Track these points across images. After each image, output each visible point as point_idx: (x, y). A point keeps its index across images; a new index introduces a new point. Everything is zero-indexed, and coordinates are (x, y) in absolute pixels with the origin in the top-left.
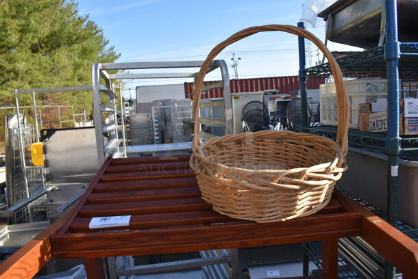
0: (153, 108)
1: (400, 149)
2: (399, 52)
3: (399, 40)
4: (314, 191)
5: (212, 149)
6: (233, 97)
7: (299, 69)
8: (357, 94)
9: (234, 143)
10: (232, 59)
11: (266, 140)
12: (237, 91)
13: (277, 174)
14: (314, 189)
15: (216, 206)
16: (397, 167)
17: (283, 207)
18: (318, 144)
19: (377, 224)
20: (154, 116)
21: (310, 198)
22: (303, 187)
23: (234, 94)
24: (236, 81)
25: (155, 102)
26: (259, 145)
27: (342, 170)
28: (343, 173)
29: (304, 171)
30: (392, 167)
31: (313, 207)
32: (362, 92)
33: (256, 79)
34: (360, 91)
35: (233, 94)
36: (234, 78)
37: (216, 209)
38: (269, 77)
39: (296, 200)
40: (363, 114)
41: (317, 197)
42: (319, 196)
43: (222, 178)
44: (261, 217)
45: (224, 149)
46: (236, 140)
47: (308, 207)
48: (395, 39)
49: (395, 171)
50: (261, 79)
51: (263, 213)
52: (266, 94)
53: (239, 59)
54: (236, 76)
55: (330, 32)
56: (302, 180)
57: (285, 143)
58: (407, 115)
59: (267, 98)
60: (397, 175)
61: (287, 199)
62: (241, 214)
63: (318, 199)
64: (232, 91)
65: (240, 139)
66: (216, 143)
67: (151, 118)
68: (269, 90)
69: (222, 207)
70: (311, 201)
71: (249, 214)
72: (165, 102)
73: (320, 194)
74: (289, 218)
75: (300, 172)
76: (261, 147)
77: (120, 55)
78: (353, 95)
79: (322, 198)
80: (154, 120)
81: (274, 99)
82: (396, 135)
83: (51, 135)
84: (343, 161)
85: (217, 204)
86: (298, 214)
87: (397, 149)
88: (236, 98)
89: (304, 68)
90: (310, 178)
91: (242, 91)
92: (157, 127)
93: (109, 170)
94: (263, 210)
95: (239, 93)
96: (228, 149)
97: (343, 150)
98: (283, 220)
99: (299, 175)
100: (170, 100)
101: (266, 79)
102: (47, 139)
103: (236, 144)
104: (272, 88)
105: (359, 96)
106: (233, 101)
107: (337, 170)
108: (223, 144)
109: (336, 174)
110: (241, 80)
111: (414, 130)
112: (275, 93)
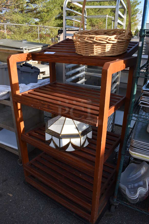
1: (143, 34)
4: (102, 46)
13: (85, 36)
16: (141, 42)
17: (90, 50)
22: (94, 42)
31: (103, 53)
39: (93, 48)
44: (84, 54)
47: (100, 53)
51: (84, 52)
56: (94, 40)
60: (141, 46)
63: (104, 50)
70: (101, 50)
75: (94, 37)
86: (96, 54)
102: (60, 34)
109: (113, 41)
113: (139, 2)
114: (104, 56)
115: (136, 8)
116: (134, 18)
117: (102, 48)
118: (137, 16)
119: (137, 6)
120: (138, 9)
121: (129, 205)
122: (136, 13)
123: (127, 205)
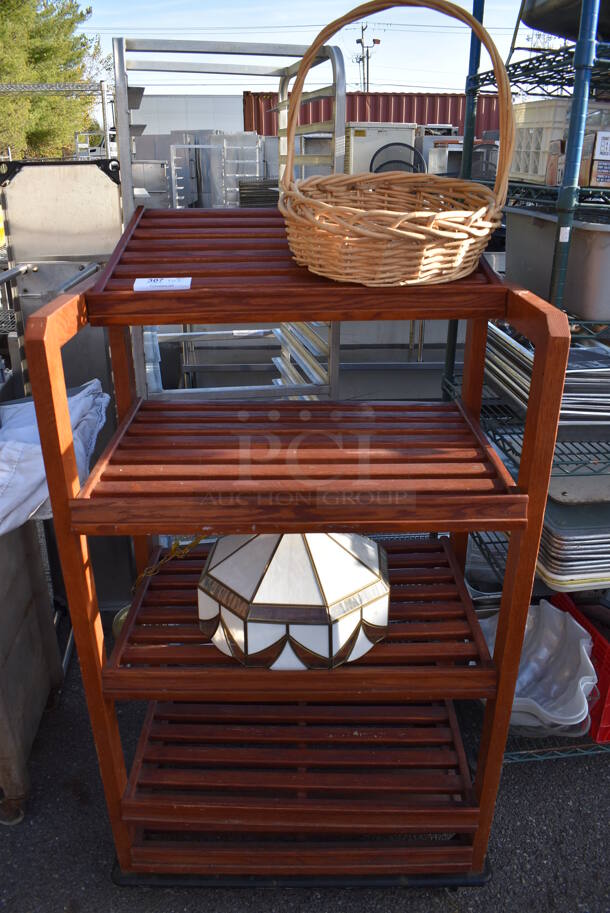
0: (173, 149)
1: (575, 202)
2: (594, 57)
3: (597, 39)
4: (446, 248)
5: (310, 193)
6: (352, 131)
7: (467, 74)
8: (550, 125)
9: (344, 188)
10: (359, 41)
11: (395, 188)
12: (363, 119)
13: (396, 217)
14: (446, 245)
15: (314, 265)
16: (568, 229)
17: (404, 266)
18: (471, 196)
19: (524, 296)
20: (174, 167)
21: (442, 258)
22: (430, 237)
23: (357, 124)
24: (363, 96)
25: (177, 136)
26: (383, 195)
27: (489, 225)
28: (491, 229)
29: (434, 217)
30: (562, 229)
31: (444, 272)
32: (560, 122)
33: (410, 96)
34: (558, 119)
35: (352, 124)
36: (361, 89)
37: (312, 270)
38: (441, 92)
39: (420, 257)
40: (553, 157)
41: (449, 258)
42: (454, 258)
43: (324, 223)
44: (373, 279)
45: (329, 195)
46: (348, 185)
47: (437, 271)
48: (590, 37)
49: (565, 234)
50: (421, 96)
51: (375, 272)
52: (428, 133)
53: (376, 42)
54: (366, 84)
55: (526, 9)
56: (430, 228)
57: (424, 194)
58: (597, 156)
59: (428, 141)
60: (567, 240)
61: (409, 255)
62: (347, 274)
63: (451, 262)
64: (351, 117)
65: (355, 183)
66: (317, 185)
67: (169, 171)
68: (437, 125)
69: (321, 266)
70: (442, 262)
71: (358, 275)
72: (199, 136)
73: (454, 255)
74: (409, 282)
75: (428, 218)
76: (386, 198)
77: (89, 11)
78: (545, 126)
79: (458, 261)
80: (174, 177)
81: (443, 145)
82: (572, 182)
83: (16, 173)
84: (492, 213)
85: (316, 262)
86: (422, 278)
87: (571, 202)
88: (360, 133)
89: (476, 72)
90: (443, 228)
91: (375, 119)
92: (180, 193)
93: (142, 224)
94: (376, 268)
95: (369, 123)
96: (336, 197)
97: (499, 201)
98: (402, 284)
99: (426, 222)
100: (210, 132)
101: (433, 97)
102: (7, 181)
103: (348, 190)
104: (444, 121)
105: (554, 128)
106: (352, 138)
107: (480, 223)
108: (328, 188)
109: (480, 228)
110: (376, 96)
111: (605, 180)
112: (448, 132)
113: (82, 9)
114: (447, 280)
115: (77, 34)
116: (75, 74)
117: (444, 255)
118: (83, 67)
119: (79, 25)
120: (83, 36)
121: (537, 754)
122: (80, 56)
123: (530, 756)
